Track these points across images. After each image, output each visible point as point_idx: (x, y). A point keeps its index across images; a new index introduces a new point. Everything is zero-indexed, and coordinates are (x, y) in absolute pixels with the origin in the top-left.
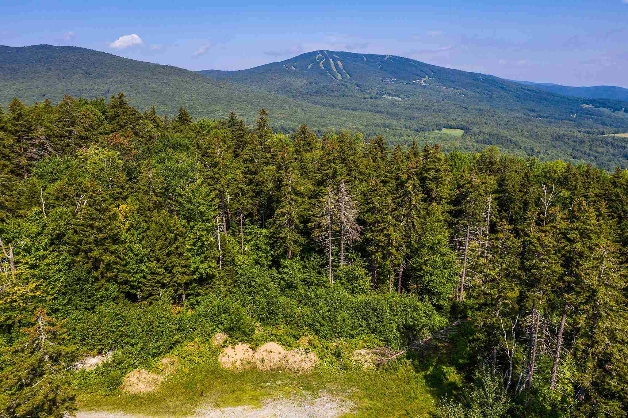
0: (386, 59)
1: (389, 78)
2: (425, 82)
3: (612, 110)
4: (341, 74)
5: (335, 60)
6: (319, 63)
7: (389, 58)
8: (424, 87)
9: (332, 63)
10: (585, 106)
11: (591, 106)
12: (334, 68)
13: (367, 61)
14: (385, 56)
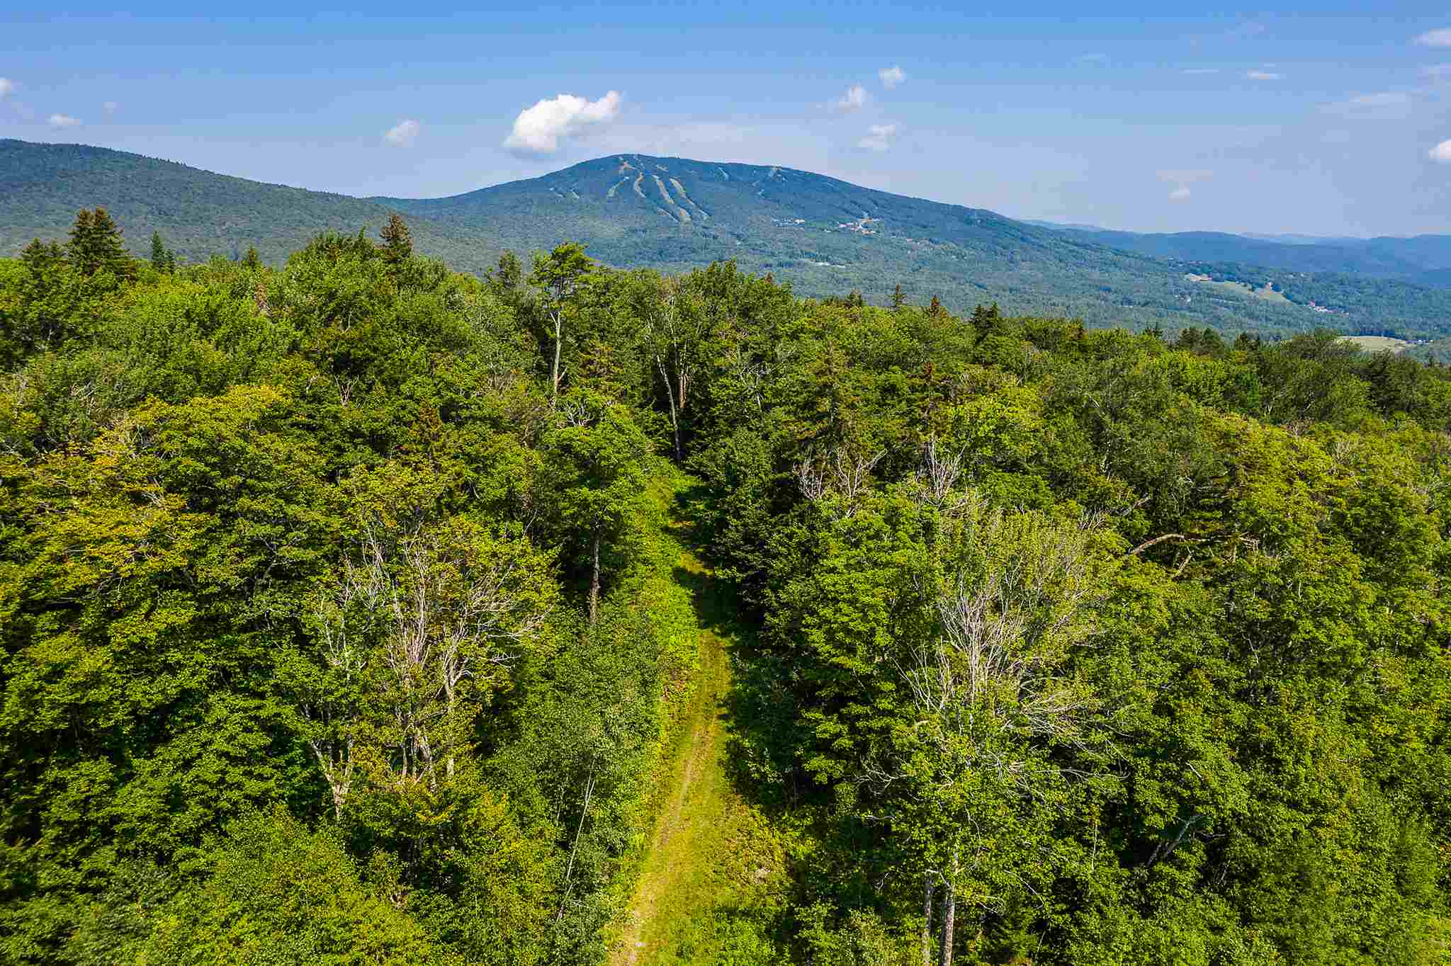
0: (771, 175)
1: (789, 217)
2: (866, 226)
3: (1250, 286)
4: (688, 210)
5: (664, 177)
6: (630, 183)
7: (778, 172)
8: (869, 237)
9: (659, 183)
10: (1194, 278)
11: (1205, 277)
12: (666, 196)
13: (731, 179)
14: (767, 168)
